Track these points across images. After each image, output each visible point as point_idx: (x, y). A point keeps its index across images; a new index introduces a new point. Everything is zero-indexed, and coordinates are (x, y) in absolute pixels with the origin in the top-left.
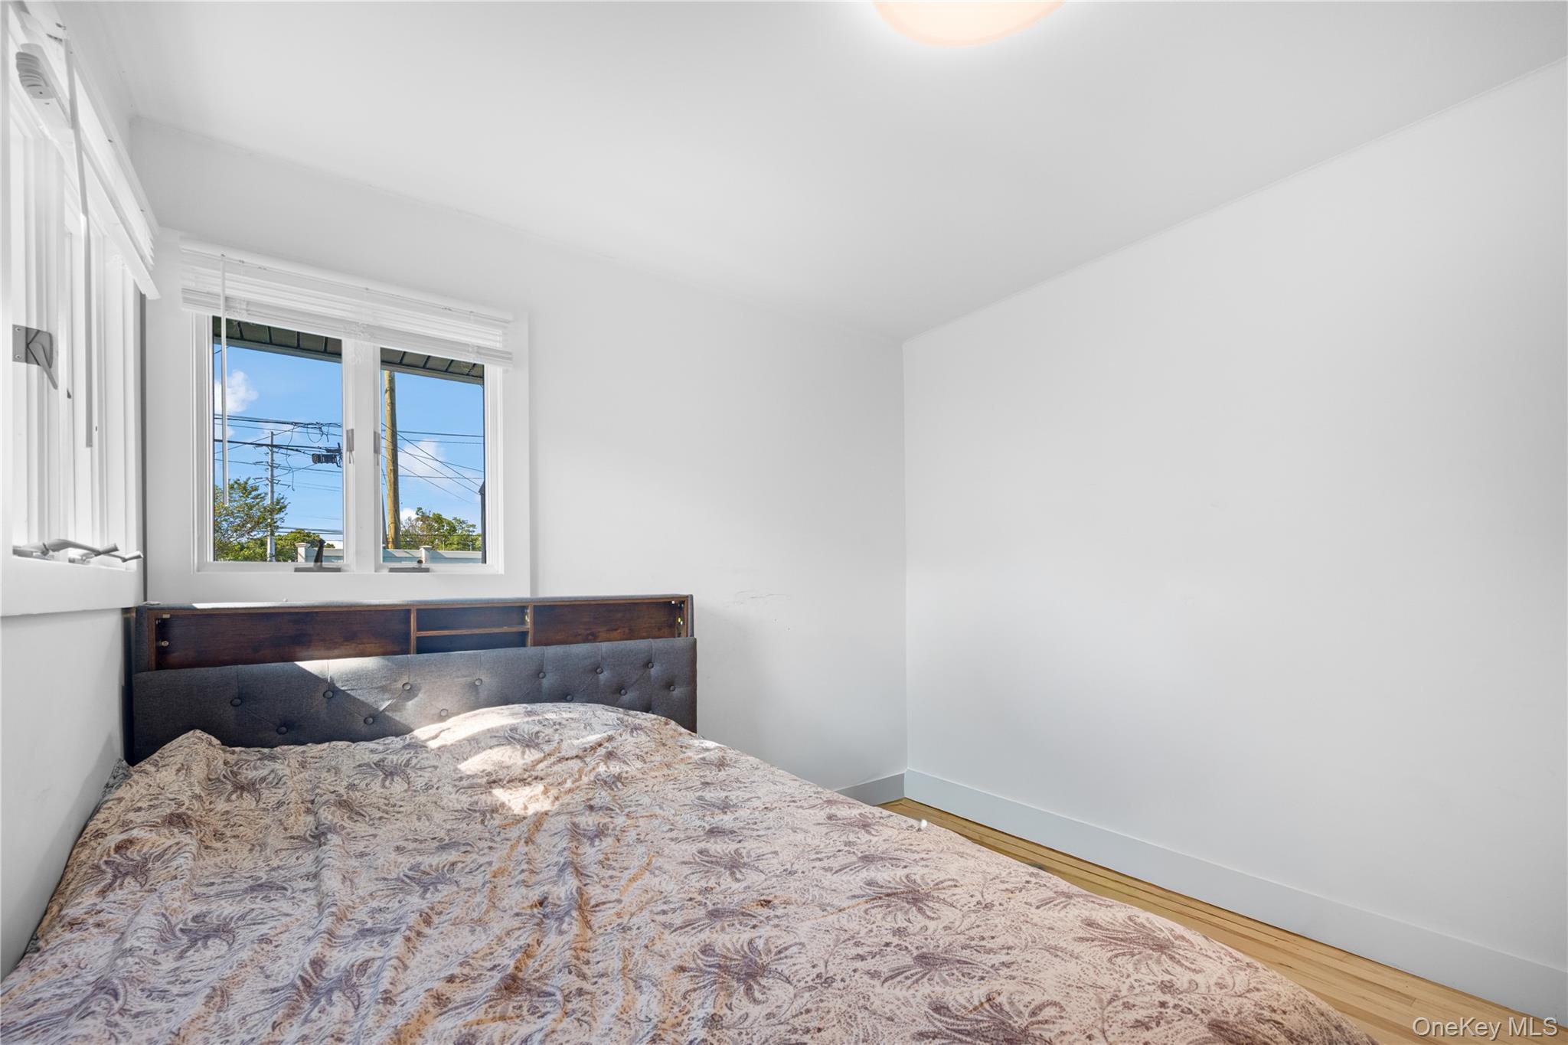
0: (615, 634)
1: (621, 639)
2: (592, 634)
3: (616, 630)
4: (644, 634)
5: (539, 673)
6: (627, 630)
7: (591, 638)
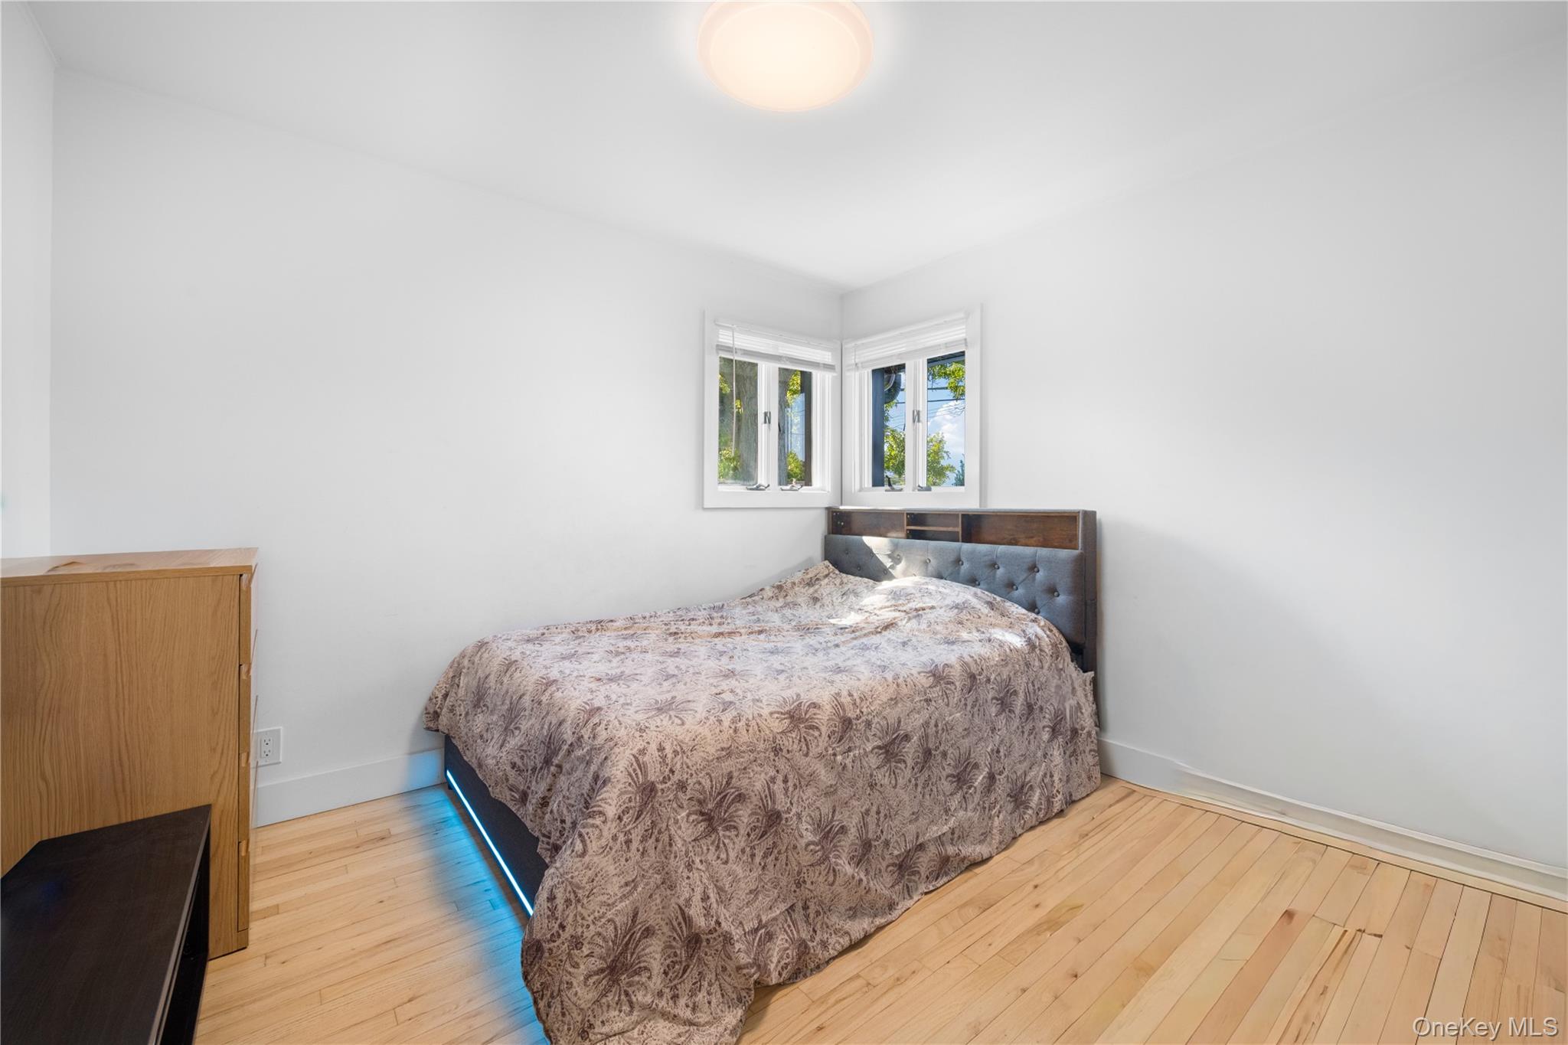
0: (1032, 541)
1: (1037, 546)
2: (1014, 539)
3: (1032, 537)
4: (1056, 544)
5: (958, 561)
6: (1041, 540)
7: (1014, 542)
